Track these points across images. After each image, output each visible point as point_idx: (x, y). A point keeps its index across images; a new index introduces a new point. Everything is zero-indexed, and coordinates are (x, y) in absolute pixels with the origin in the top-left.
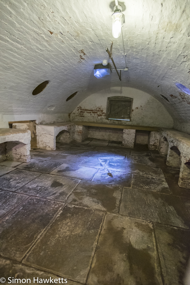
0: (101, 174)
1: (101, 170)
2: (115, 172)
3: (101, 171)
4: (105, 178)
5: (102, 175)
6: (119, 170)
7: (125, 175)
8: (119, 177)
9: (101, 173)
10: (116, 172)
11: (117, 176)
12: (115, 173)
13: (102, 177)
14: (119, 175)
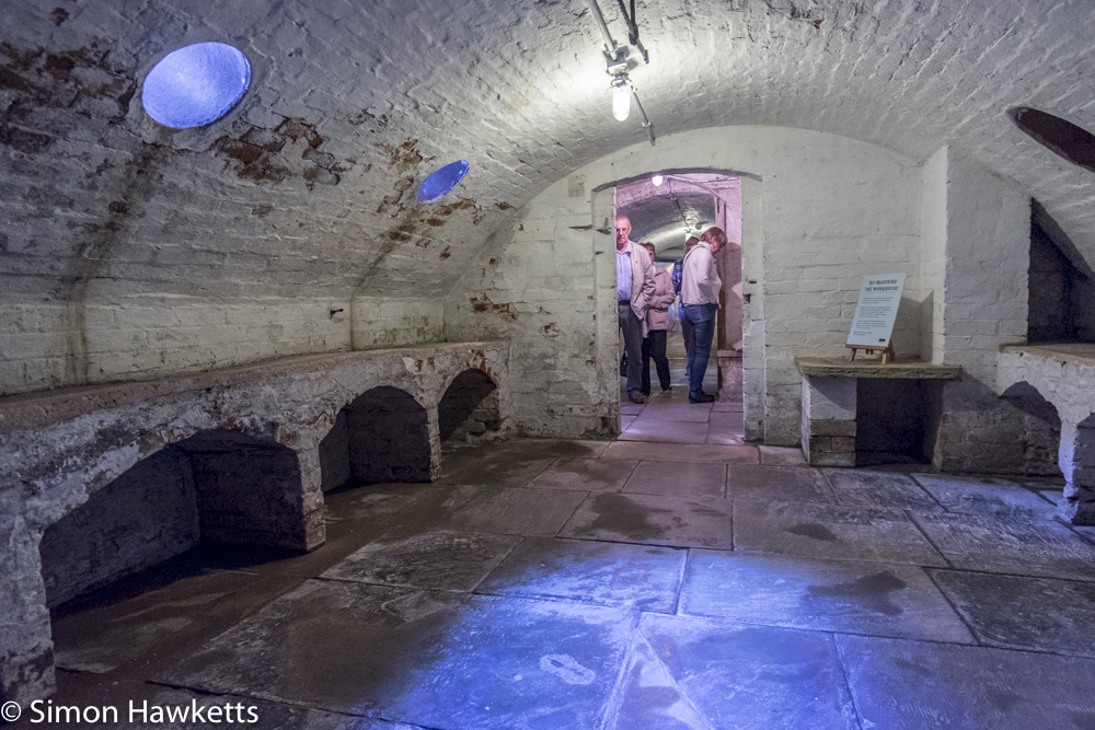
0: (653, 580)
1: (657, 605)
2: (571, 594)
3: (654, 594)
4: (626, 561)
5: (646, 577)
6: (542, 609)
7: (518, 582)
8: (558, 569)
9: (657, 587)
10: (565, 593)
11: (569, 574)
12: (571, 589)
13: (645, 567)
14: (555, 578)
